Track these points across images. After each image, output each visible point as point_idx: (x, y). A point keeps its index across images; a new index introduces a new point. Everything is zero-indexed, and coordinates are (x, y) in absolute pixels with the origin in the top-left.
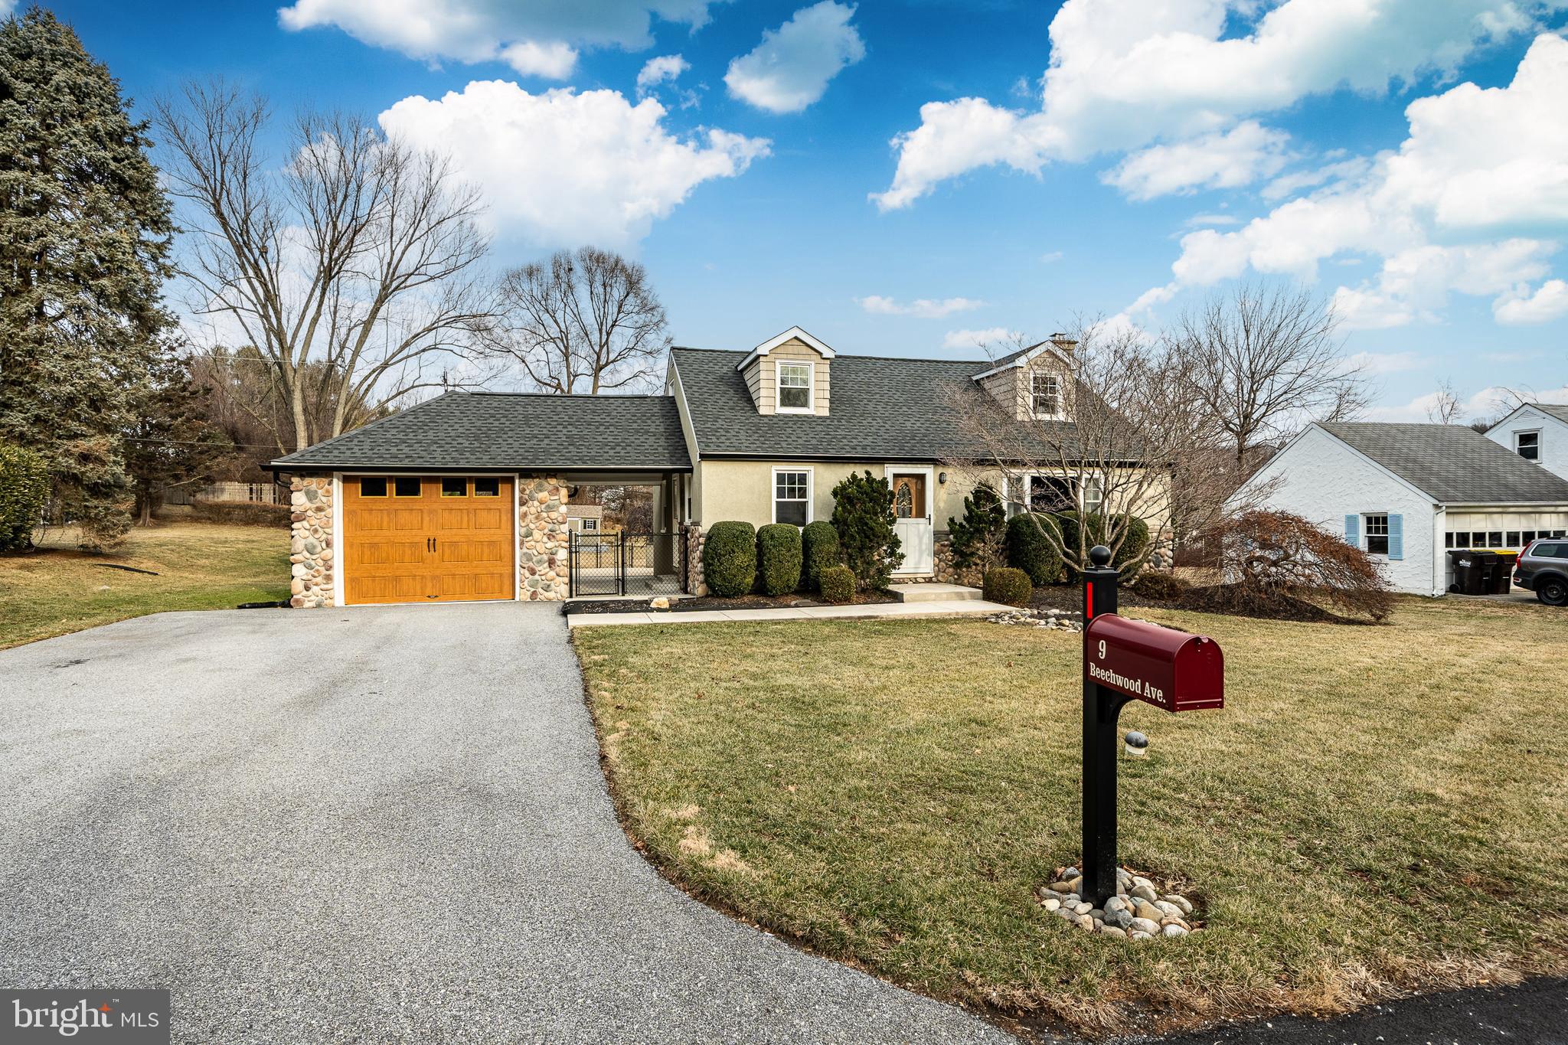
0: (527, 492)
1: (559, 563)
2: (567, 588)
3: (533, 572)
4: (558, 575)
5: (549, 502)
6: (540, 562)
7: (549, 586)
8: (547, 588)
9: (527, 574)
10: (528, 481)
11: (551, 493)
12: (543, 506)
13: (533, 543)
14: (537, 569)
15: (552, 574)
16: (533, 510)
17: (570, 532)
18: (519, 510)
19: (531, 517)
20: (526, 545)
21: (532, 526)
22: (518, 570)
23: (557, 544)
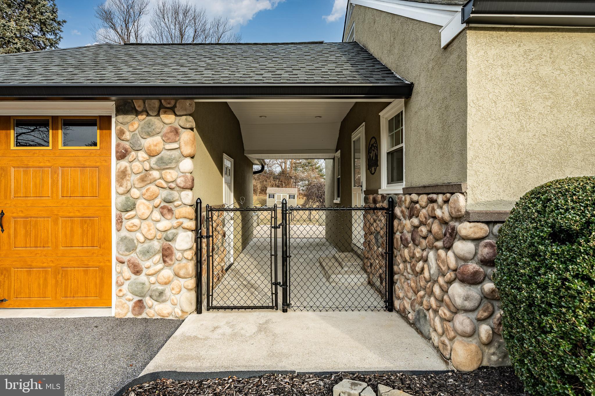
0: (127, 135)
1: (178, 255)
2: (193, 295)
3: (137, 271)
4: (177, 275)
5: (164, 153)
6: (147, 253)
7: (161, 293)
8: (160, 296)
9: (127, 272)
10: (129, 118)
11: (167, 140)
12: (154, 160)
13: (136, 221)
14: (144, 264)
15: (167, 273)
16: (137, 166)
17: (199, 202)
18: (115, 166)
19: (134, 178)
20: (127, 224)
21: (135, 193)
22: (115, 267)
23: (175, 223)
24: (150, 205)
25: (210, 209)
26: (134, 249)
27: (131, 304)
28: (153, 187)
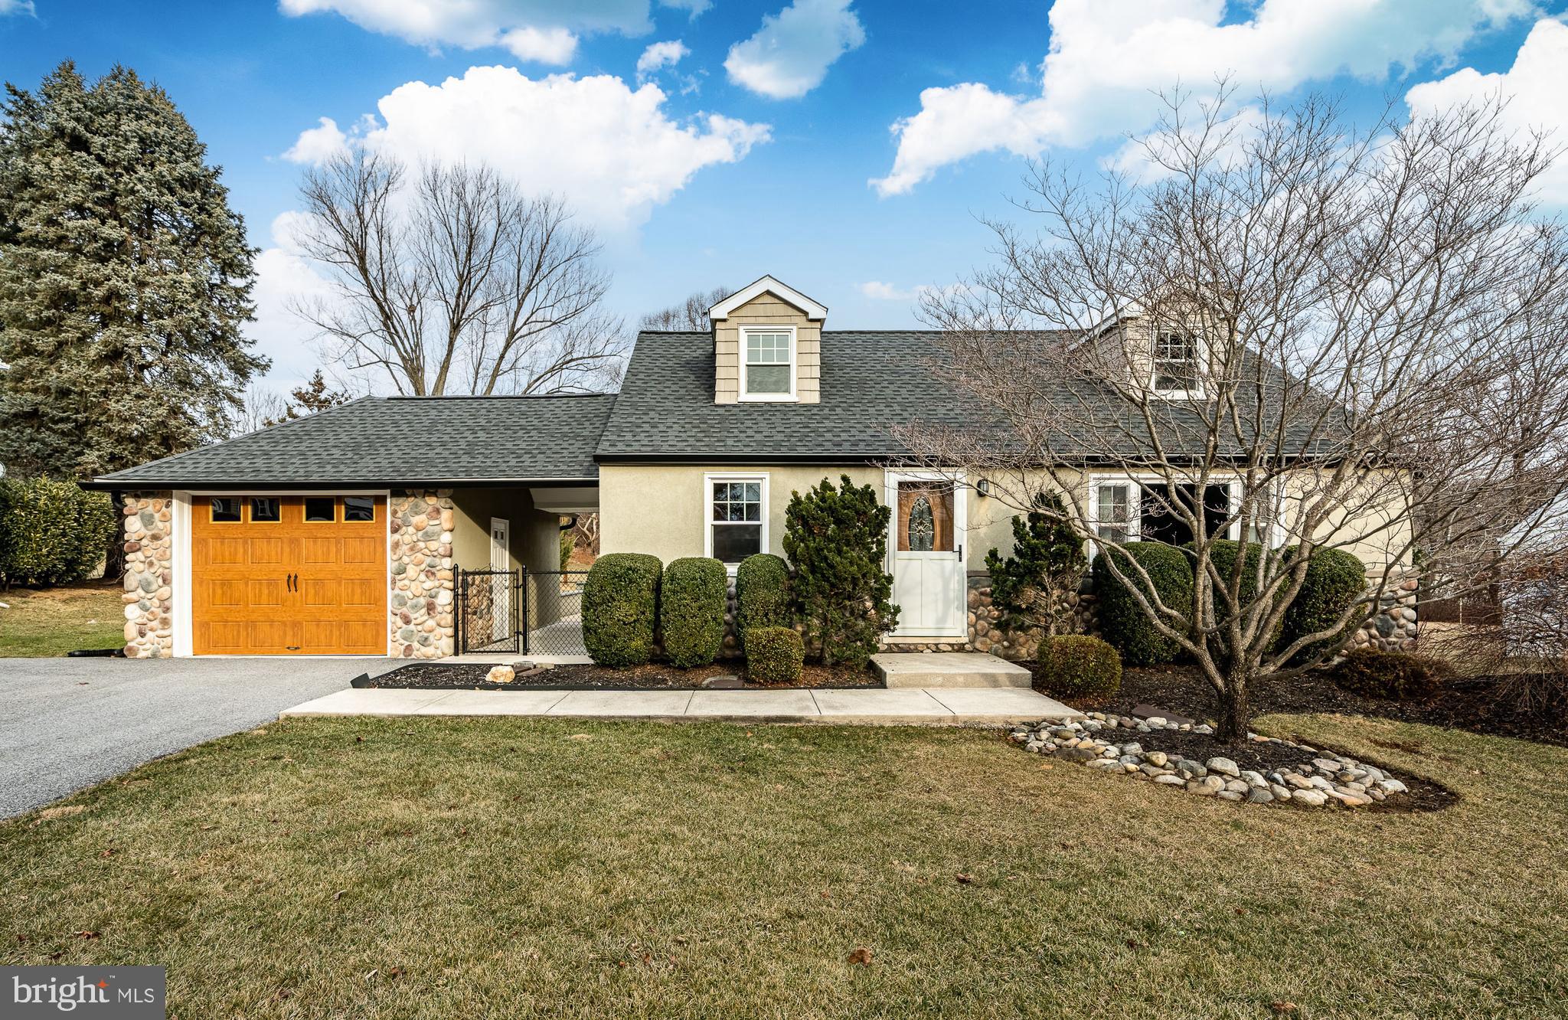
0: (403, 515)
1: (440, 609)
2: (451, 641)
3: (408, 621)
4: (439, 625)
5: (428, 528)
6: (415, 607)
7: (426, 640)
8: (425, 642)
9: (399, 623)
11: (429, 516)
12: (420, 533)
13: (407, 582)
14: (412, 617)
15: (431, 623)
16: (407, 539)
17: (456, 567)
18: (390, 539)
19: (405, 548)
20: (399, 584)
21: (406, 559)
22: (390, 617)
23: (437, 583)
24: (418, 569)
25: (465, 573)
26: (405, 604)
27: (403, 648)
28: (419, 555)
